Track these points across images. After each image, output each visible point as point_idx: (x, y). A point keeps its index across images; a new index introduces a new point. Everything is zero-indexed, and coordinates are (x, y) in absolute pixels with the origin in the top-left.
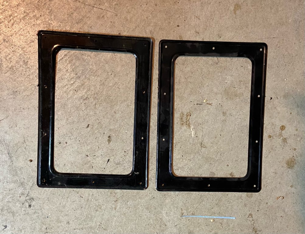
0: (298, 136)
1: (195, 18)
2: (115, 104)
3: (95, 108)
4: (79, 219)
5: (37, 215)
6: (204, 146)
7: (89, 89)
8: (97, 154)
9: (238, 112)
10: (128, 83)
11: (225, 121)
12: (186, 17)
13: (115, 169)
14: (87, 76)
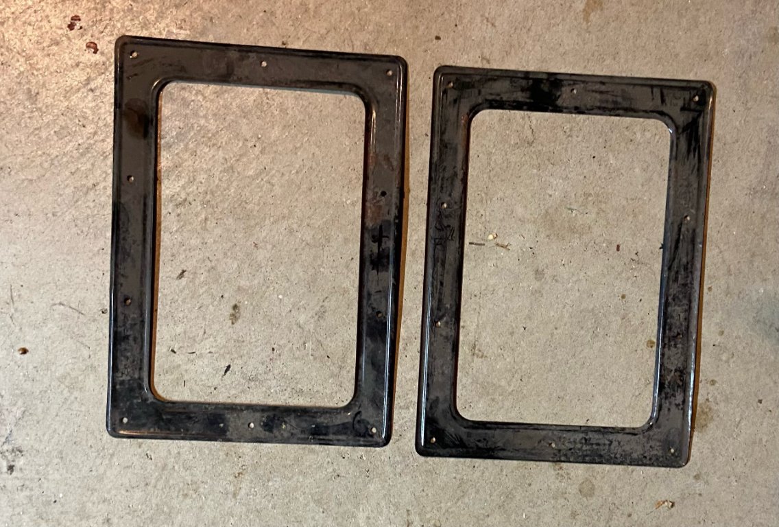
0: (724, 349)
1: (482, 21)
2: (257, 224)
3: (205, 229)
4: (136, 514)
5: (27, 493)
6: (480, 354)
7: (192, 179)
8: (197, 348)
9: (573, 275)
10: (297, 172)
11: (537, 293)
12: (461, 17)
13: (243, 391)
14: (191, 146)
